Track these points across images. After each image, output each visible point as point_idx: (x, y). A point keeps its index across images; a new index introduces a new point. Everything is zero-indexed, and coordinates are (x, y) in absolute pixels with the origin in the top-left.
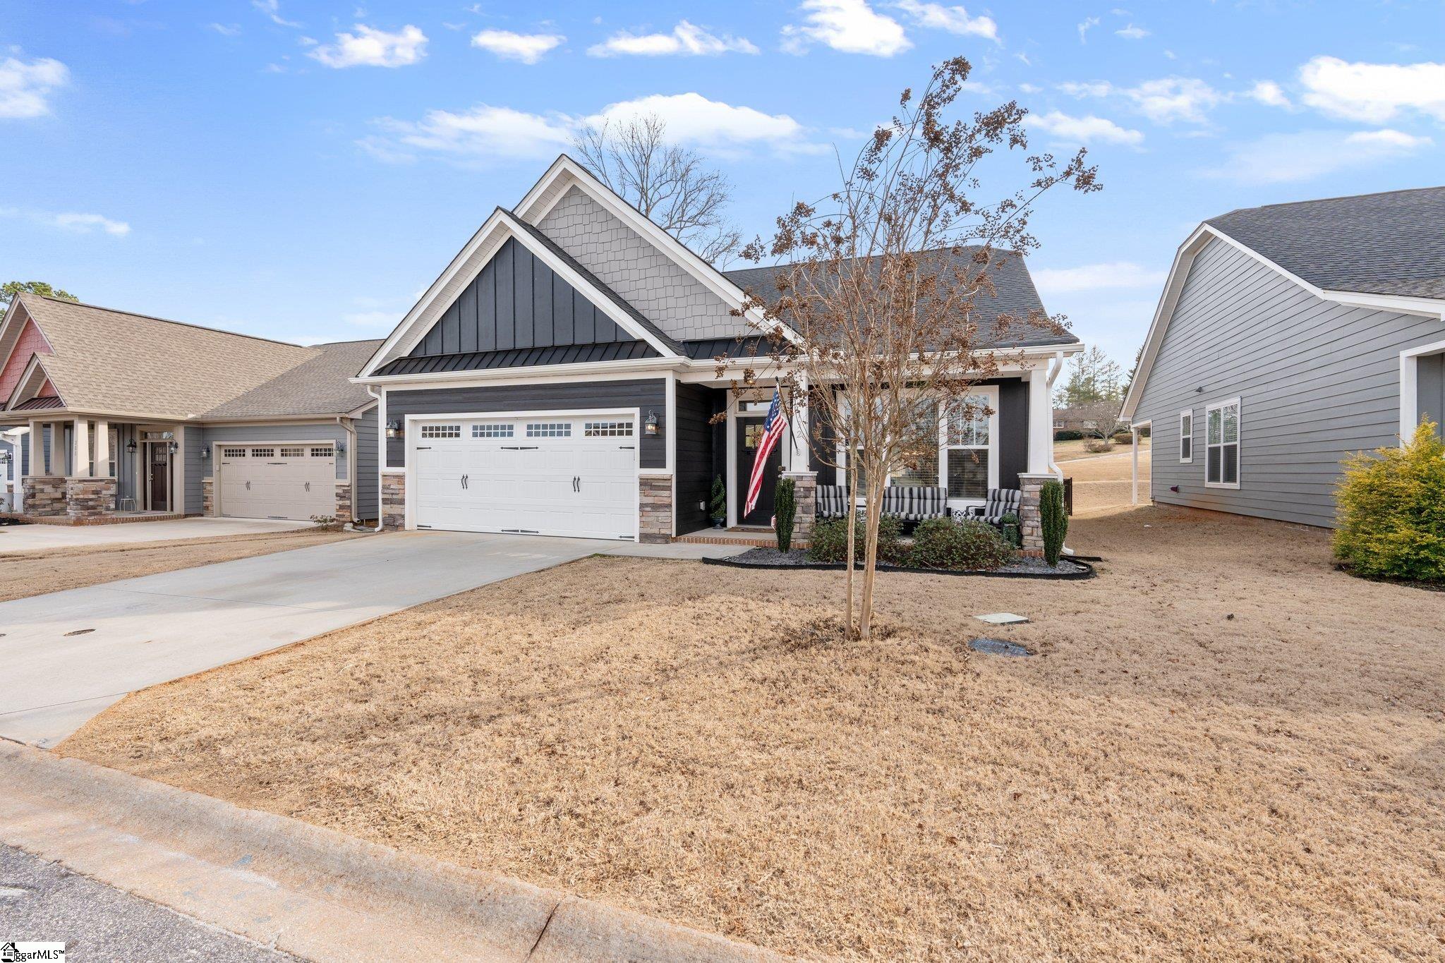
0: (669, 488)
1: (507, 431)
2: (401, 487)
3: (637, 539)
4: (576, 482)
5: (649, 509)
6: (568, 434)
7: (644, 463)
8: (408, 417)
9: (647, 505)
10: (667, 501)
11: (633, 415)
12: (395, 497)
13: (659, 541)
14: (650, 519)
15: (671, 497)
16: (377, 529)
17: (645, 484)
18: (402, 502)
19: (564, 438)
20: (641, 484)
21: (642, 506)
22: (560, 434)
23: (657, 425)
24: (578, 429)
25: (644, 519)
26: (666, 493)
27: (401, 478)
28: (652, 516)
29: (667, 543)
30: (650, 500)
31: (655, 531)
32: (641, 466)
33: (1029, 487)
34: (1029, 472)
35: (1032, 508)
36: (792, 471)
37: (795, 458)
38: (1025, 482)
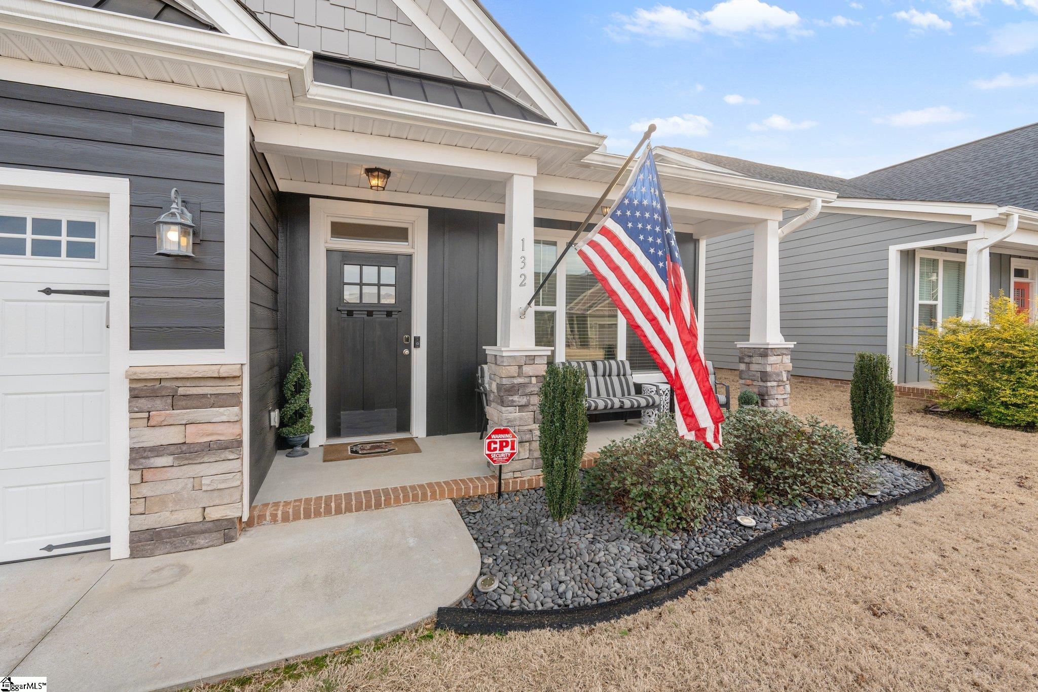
0: (234, 400)
3: (120, 547)
5: (166, 460)
7: (146, 337)
9: (158, 450)
10: (227, 433)
11: (103, 200)
13: (201, 541)
14: (168, 488)
15: (239, 421)
17: (151, 393)
20: (135, 395)
21: (140, 454)
23: (194, 232)
25: (145, 490)
26: (228, 413)
28: (176, 479)
29: (228, 539)
30: (166, 436)
31: (192, 515)
32: (135, 344)
33: (772, 359)
34: (754, 340)
35: (775, 384)
36: (512, 347)
37: (515, 323)
38: (764, 353)
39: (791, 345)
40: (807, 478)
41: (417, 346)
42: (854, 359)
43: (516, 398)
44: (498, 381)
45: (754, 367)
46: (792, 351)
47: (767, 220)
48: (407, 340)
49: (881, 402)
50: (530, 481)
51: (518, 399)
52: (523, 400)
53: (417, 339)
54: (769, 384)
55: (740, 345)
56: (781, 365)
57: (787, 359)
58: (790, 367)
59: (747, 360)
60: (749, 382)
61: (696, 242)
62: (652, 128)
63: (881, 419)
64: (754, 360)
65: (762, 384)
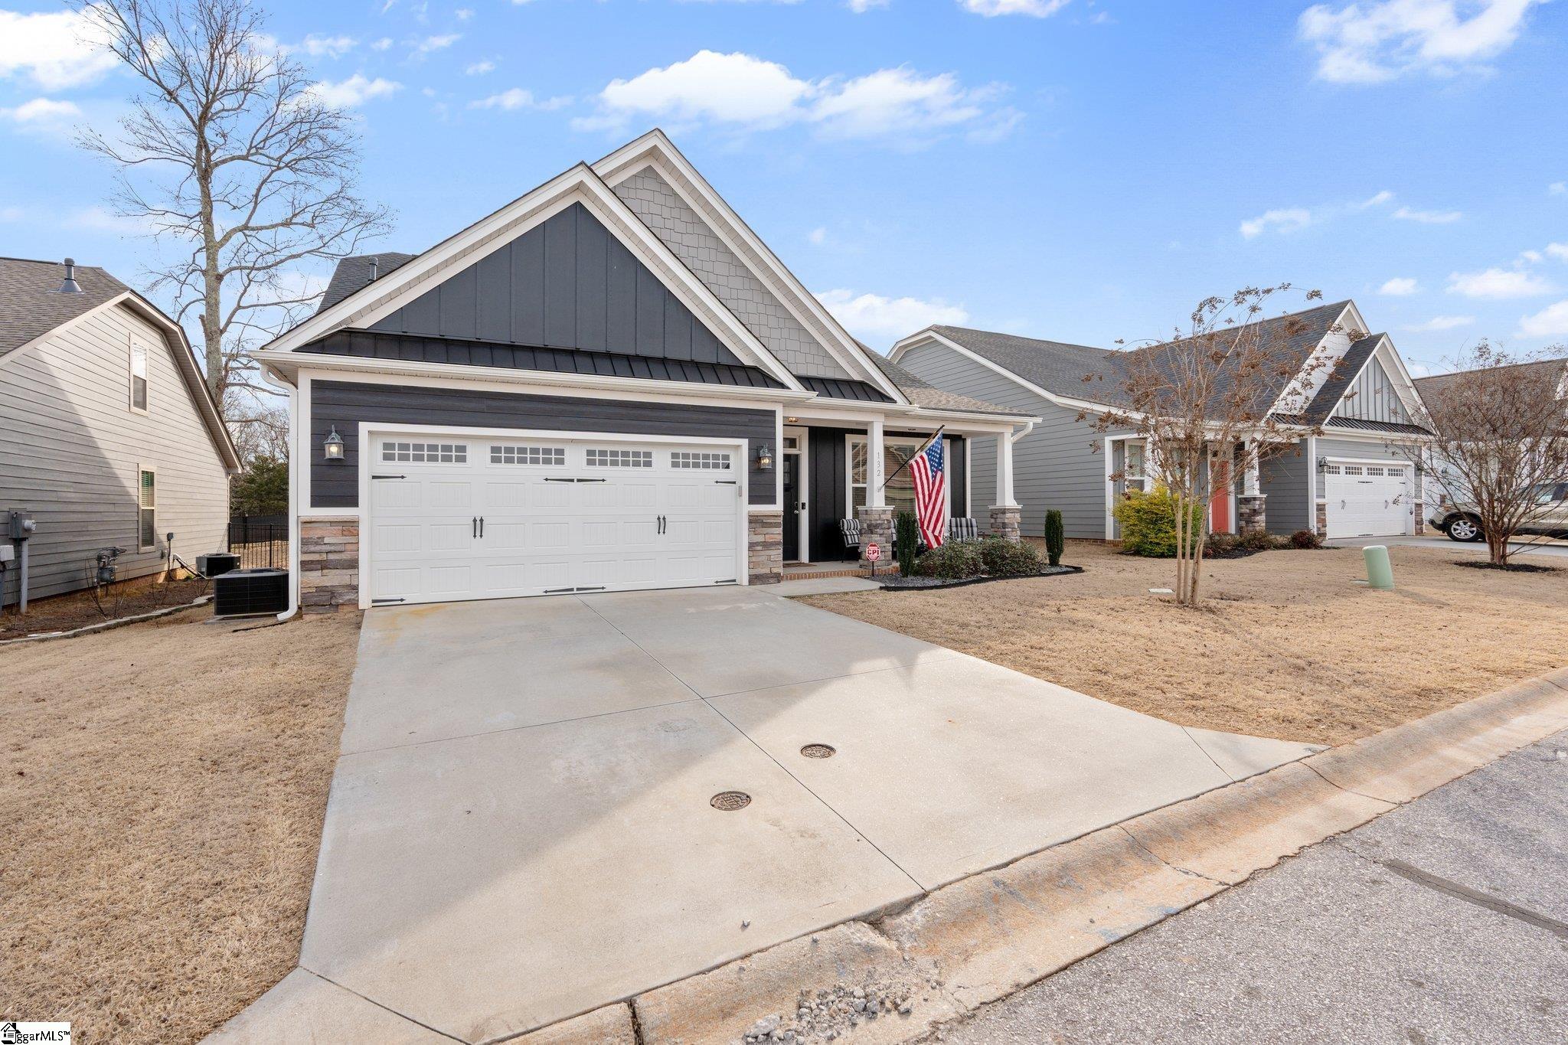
0: (777, 525)
1: (557, 456)
2: (352, 540)
3: (745, 581)
4: (662, 522)
5: (759, 548)
6: (648, 464)
7: (754, 499)
8: (364, 428)
9: (757, 544)
10: (778, 538)
11: (739, 447)
12: (331, 557)
13: (769, 581)
14: (760, 559)
15: (778, 534)
16: (282, 616)
17: (755, 521)
18: (353, 564)
19: (642, 469)
20: (750, 522)
21: (752, 546)
22: (636, 464)
23: (770, 458)
24: (661, 460)
25: (754, 559)
26: (777, 530)
27: (350, 527)
28: (762, 555)
29: (779, 582)
30: (760, 538)
31: (766, 571)
32: (750, 502)
33: (1008, 515)
34: (999, 504)
35: (1010, 530)
36: (875, 506)
37: (876, 494)
38: (1004, 511)
39: (1020, 507)
40: (1013, 564)
41: (803, 508)
42: (1045, 514)
43: (878, 530)
44: (868, 522)
45: (999, 520)
46: (1020, 511)
47: (1003, 433)
48: (797, 505)
49: (1057, 535)
50: (885, 571)
51: (879, 531)
52: (881, 532)
53: (803, 504)
54: (1007, 530)
55: (991, 507)
56: (1013, 519)
57: (1018, 516)
58: (1019, 520)
59: (995, 516)
60: (997, 530)
61: (964, 440)
62: (943, 426)
63: (1057, 543)
64: (998, 516)
65: (1003, 530)
